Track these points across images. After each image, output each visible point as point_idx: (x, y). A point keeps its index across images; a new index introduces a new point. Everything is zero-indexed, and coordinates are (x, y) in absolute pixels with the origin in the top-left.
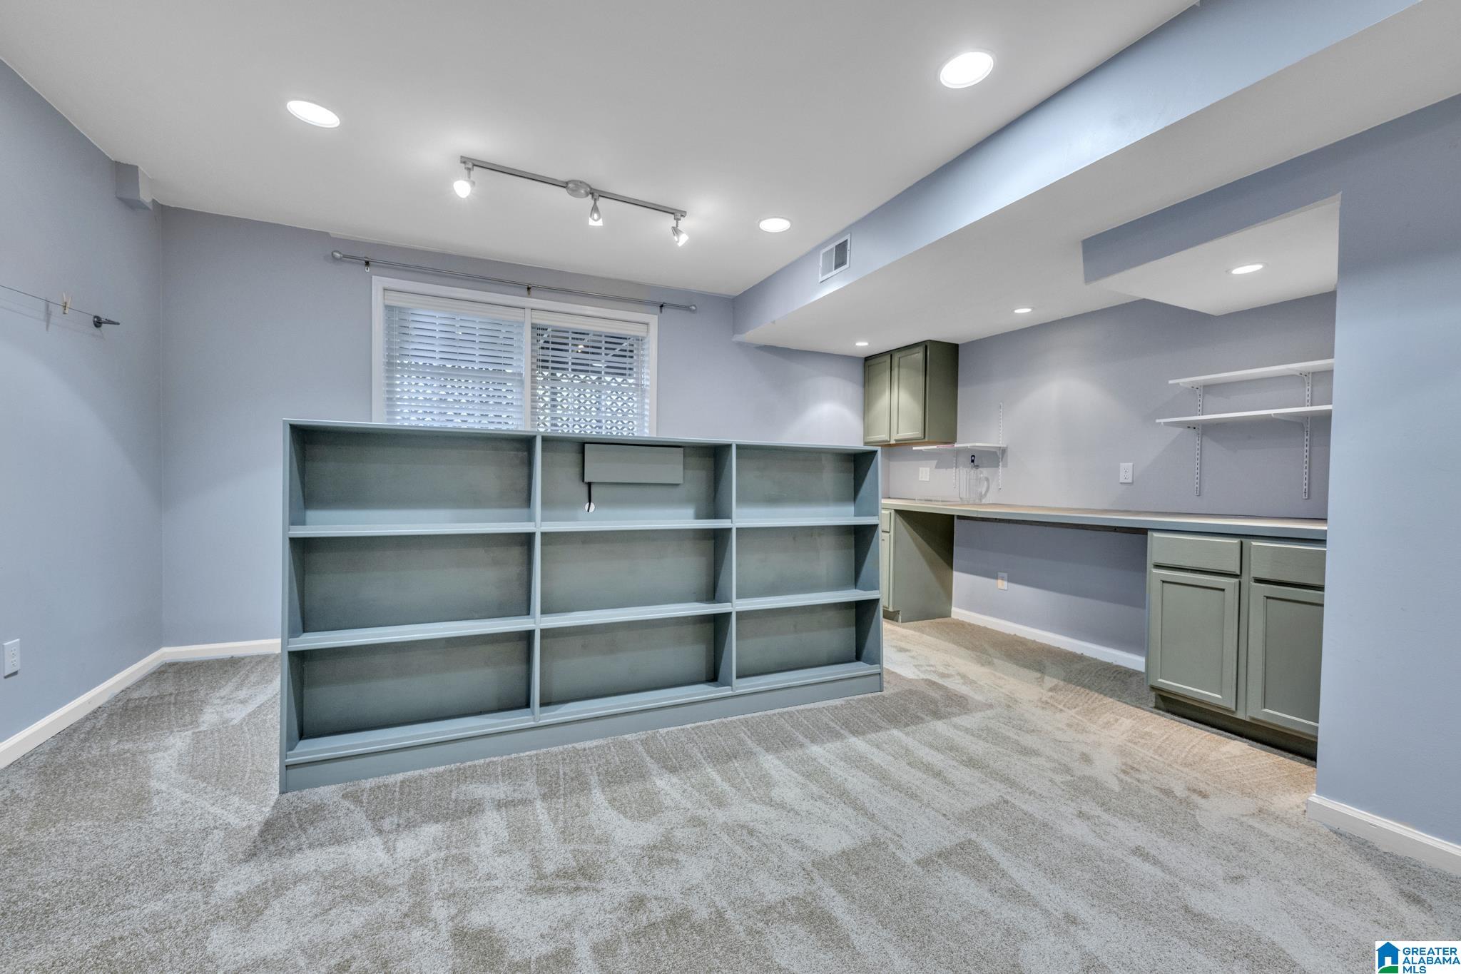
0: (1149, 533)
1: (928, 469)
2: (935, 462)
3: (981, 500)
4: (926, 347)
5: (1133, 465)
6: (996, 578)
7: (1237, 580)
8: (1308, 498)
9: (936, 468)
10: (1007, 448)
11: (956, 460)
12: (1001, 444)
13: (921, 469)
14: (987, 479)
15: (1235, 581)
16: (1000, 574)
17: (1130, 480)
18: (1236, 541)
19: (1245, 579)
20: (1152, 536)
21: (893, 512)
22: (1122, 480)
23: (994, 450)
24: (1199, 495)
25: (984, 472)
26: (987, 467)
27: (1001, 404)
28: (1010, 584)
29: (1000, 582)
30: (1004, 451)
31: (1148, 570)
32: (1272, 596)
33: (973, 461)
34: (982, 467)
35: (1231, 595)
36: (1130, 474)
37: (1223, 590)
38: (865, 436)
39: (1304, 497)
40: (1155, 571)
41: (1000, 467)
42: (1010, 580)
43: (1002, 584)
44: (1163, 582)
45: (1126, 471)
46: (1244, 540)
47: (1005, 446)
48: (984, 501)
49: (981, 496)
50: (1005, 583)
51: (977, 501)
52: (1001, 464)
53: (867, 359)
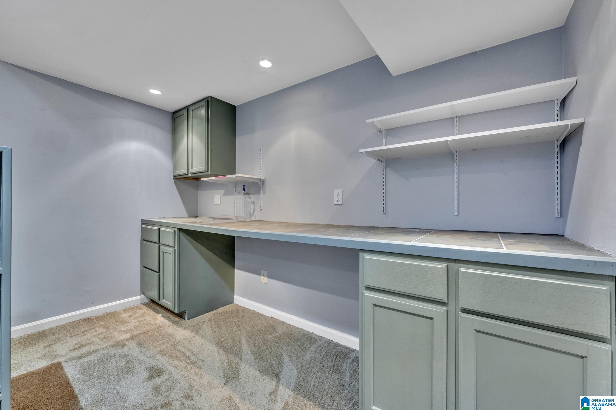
0: (361, 254)
1: (219, 196)
2: (223, 191)
3: (250, 218)
4: (208, 101)
5: (342, 190)
6: (260, 275)
7: (445, 309)
8: (458, 215)
9: (224, 195)
10: (265, 179)
11: (236, 189)
12: (261, 177)
13: (215, 196)
14: (254, 203)
15: (443, 309)
16: (262, 272)
17: (340, 203)
18: (442, 266)
19: (452, 306)
20: (363, 257)
21: (176, 230)
22: (336, 203)
23: (256, 181)
24: (385, 213)
25: (252, 197)
26: (254, 194)
27: (261, 148)
28: (269, 279)
29: (262, 277)
30: (263, 182)
31: (360, 291)
32: (482, 330)
33: (244, 189)
34: (252, 194)
35: (439, 325)
36: (340, 197)
37: (432, 319)
38: (173, 171)
39: (455, 214)
40: (368, 294)
41: (261, 194)
42: (269, 276)
43: (264, 279)
44: (374, 305)
45: (338, 196)
46: (451, 264)
47: (264, 178)
48: (252, 219)
49: (251, 215)
50: (266, 278)
51: (247, 219)
52: (261, 191)
53: (174, 113)
